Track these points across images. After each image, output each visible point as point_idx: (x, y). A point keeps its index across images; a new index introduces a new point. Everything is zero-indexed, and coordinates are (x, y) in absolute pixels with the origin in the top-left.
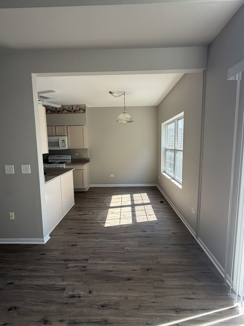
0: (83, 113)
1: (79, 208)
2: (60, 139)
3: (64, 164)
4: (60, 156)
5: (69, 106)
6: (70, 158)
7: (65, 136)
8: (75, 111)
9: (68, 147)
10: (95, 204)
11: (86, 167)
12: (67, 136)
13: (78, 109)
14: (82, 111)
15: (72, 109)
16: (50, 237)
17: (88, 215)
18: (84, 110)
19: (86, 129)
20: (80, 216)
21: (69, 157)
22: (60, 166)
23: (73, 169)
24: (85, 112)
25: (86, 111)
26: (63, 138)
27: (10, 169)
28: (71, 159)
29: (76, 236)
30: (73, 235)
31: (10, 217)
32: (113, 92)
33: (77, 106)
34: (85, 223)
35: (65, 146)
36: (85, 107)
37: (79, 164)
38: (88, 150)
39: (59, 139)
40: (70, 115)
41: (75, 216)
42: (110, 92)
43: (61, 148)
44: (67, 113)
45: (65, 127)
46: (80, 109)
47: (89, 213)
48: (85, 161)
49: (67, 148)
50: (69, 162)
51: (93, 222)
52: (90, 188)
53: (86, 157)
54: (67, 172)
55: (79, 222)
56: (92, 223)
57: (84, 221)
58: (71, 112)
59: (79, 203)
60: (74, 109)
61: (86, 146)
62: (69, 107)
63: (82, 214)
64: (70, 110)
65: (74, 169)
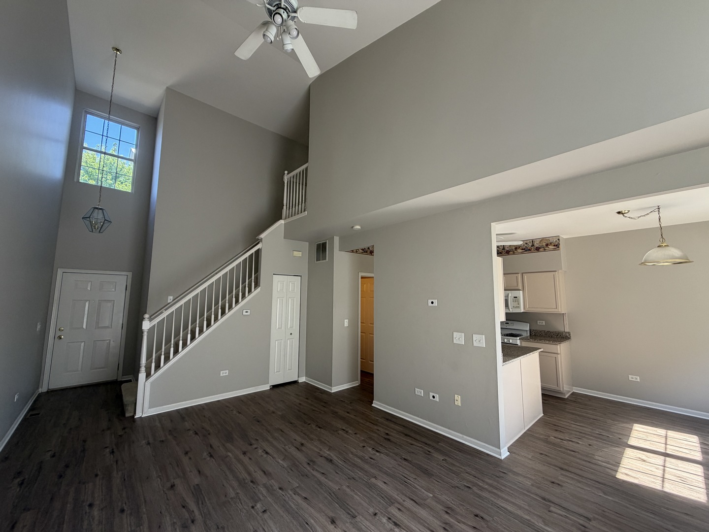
0: (554, 250)
1: (555, 425)
2: (510, 295)
3: (518, 338)
4: (508, 323)
5: (526, 242)
6: (528, 329)
7: (519, 290)
8: (538, 249)
9: (524, 308)
10: (592, 430)
11: (562, 349)
12: (523, 290)
13: (544, 244)
14: (551, 247)
15: (533, 245)
16: (509, 453)
17: (578, 445)
18: (557, 246)
19: (560, 277)
20: (559, 440)
21: (527, 327)
22: (511, 341)
23: (540, 350)
24: (558, 247)
25: (561, 246)
26: (515, 293)
27: (459, 338)
28: (530, 330)
29: (557, 470)
30: (551, 467)
31: (456, 401)
32: (626, 212)
33: (542, 240)
34: (574, 456)
35: (519, 307)
36: (559, 240)
37: (547, 342)
38: (566, 318)
39: (508, 294)
40: (527, 255)
41: (550, 437)
42: (619, 213)
43: (511, 310)
44: (522, 253)
45: (519, 276)
46: (547, 245)
47: (580, 442)
48: (560, 337)
49: (522, 311)
50: (525, 335)
51: (591, 461)
52: (573, 394)
53: (561, 329)
54: (531, 353)
55: (559, 449)
56: (589, 462)
57: (569, 451)
58: (530, 250)
59: (553, 417)
60: (536, 245)
61: (562, 309)
62: (526, 244)
63: (563, 438)
64: (529, 248)
65: (542, 350)
